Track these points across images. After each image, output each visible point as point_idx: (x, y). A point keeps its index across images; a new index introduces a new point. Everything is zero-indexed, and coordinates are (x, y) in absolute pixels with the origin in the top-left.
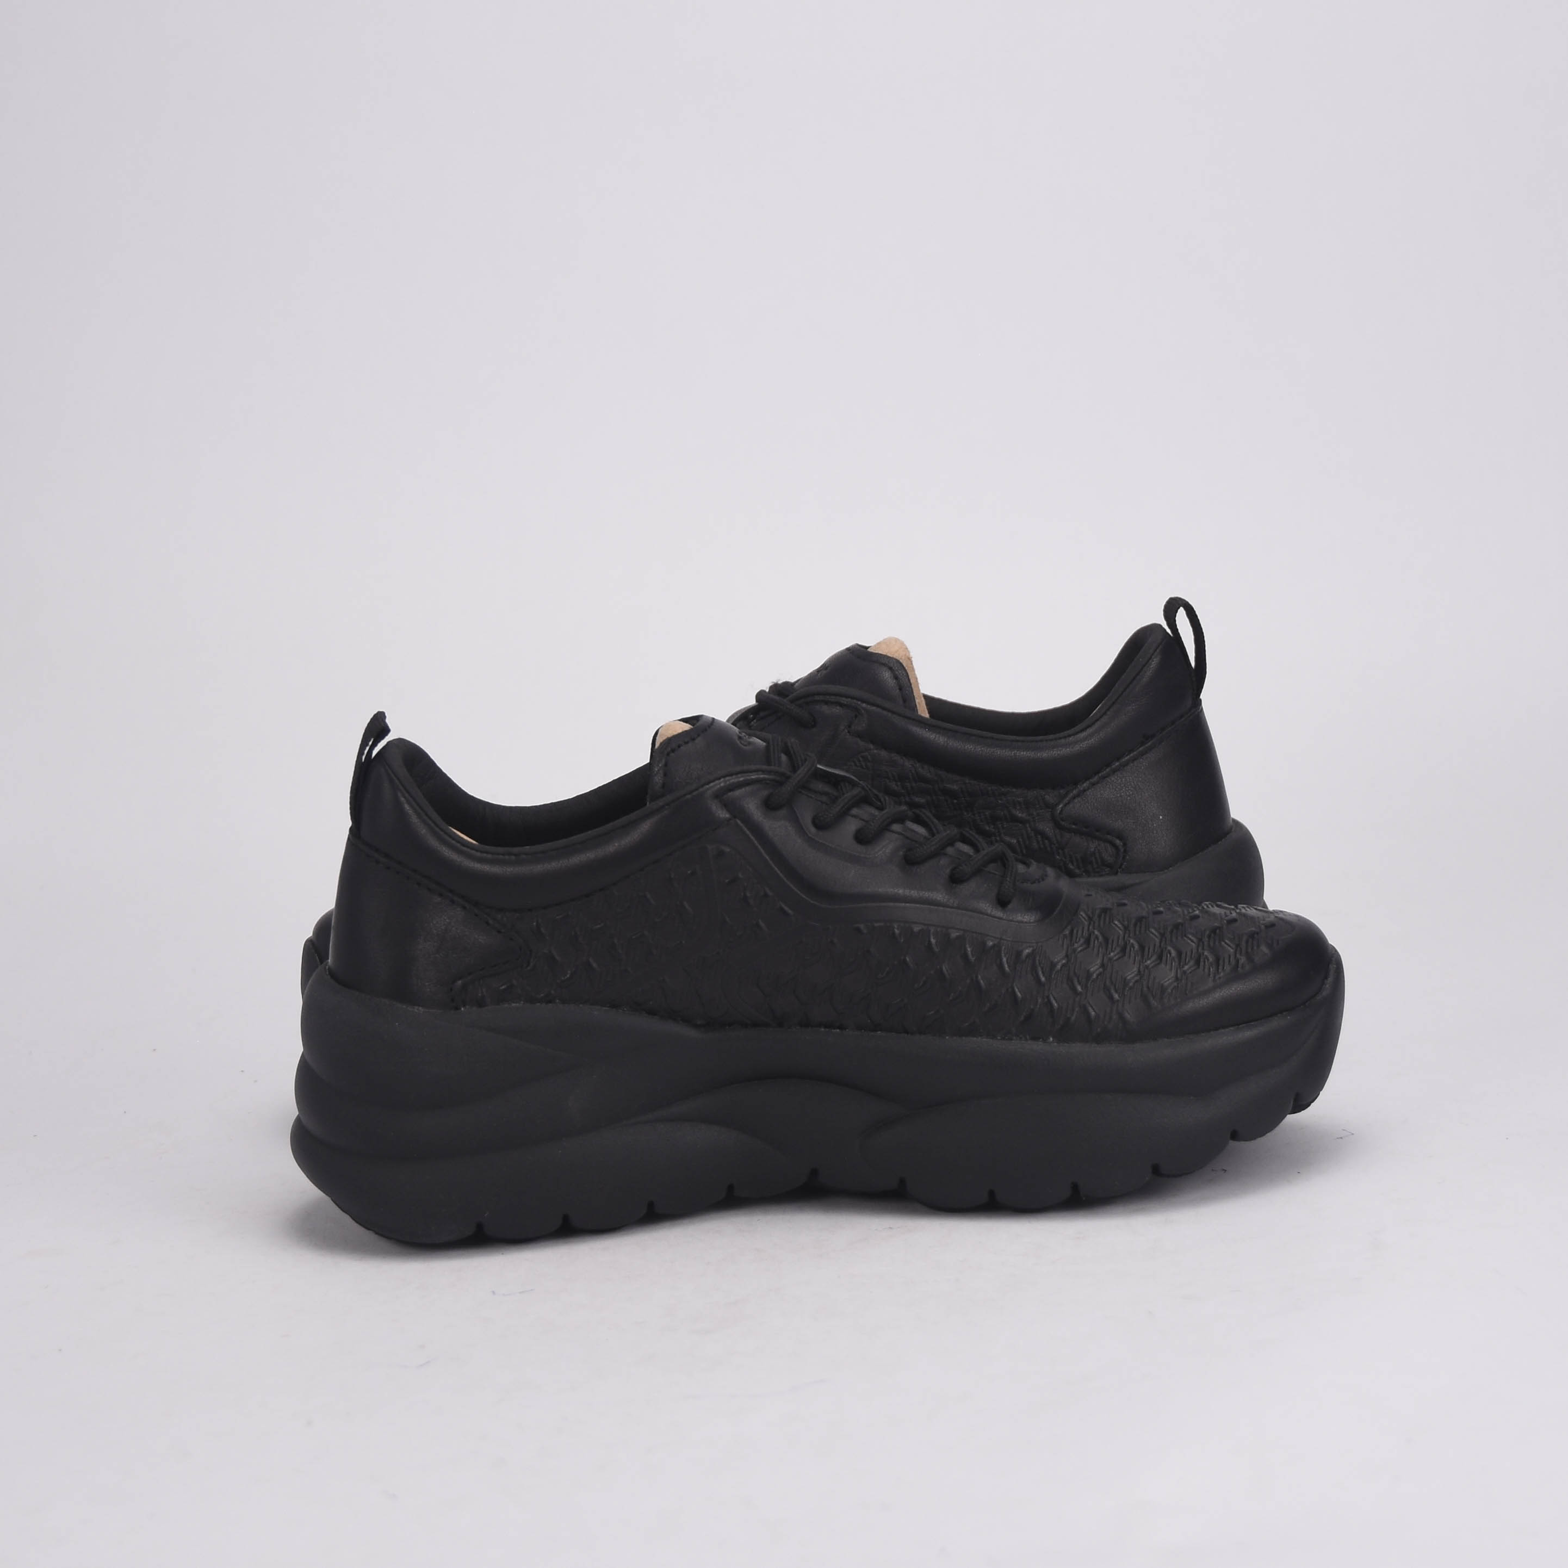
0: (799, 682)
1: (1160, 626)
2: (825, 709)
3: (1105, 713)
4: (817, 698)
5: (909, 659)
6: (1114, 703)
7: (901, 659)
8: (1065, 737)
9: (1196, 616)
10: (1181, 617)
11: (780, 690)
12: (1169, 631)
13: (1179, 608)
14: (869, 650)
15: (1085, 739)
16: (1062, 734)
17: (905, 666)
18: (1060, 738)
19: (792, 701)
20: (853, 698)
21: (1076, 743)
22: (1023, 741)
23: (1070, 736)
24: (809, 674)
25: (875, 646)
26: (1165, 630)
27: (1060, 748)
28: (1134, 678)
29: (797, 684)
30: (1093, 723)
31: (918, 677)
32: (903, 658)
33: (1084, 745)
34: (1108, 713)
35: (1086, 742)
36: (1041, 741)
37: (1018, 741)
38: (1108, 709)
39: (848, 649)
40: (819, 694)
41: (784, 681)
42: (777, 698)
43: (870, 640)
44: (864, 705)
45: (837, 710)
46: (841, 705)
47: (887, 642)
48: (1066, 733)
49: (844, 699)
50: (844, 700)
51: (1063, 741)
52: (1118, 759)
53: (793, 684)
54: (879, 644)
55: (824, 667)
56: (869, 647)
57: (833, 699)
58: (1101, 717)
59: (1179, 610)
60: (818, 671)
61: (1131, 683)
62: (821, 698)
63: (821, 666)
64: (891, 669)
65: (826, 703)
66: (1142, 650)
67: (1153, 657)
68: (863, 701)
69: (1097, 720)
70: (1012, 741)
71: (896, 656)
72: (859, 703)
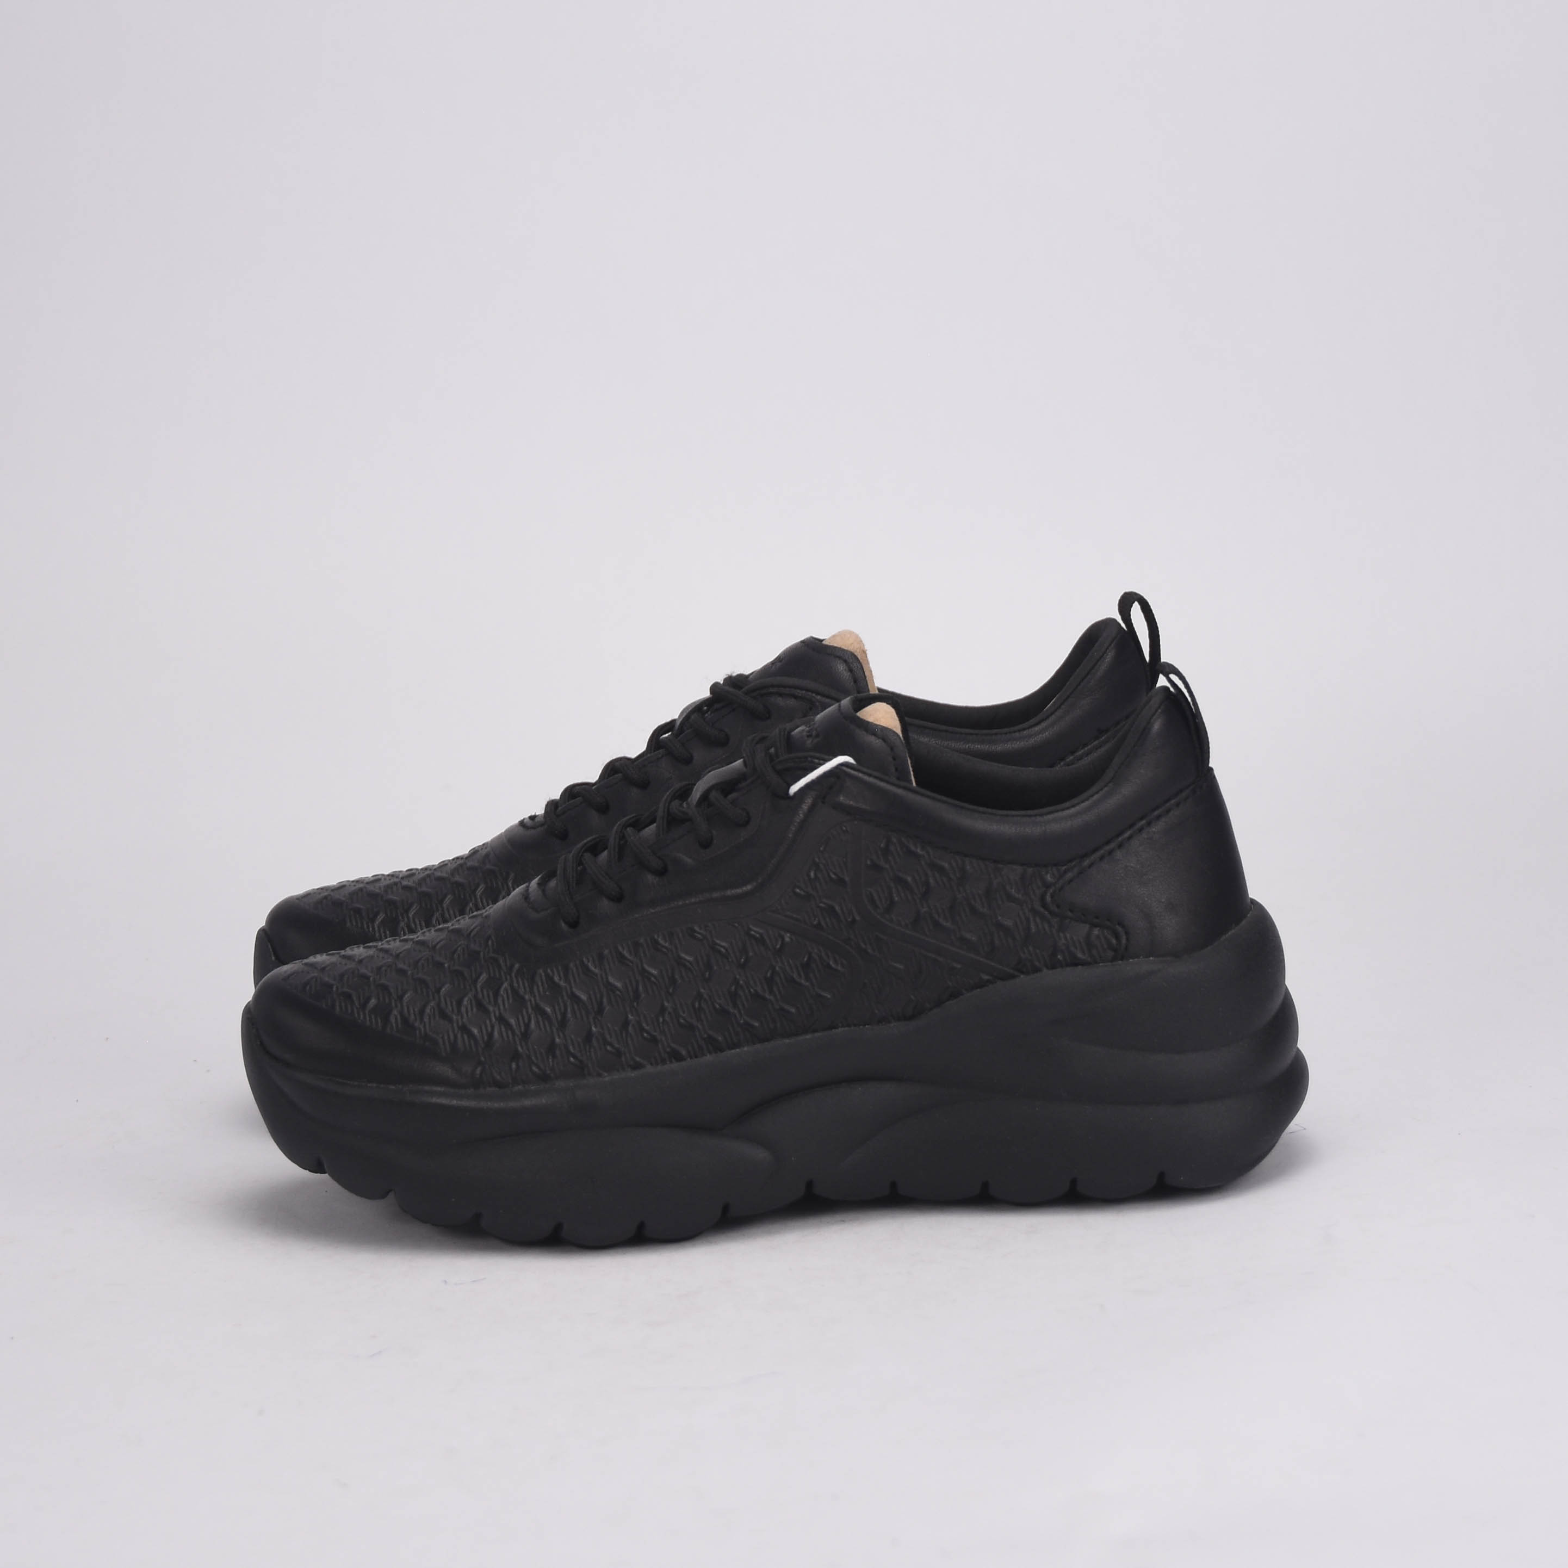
0: (754, 674)
1: (1114, 620)
2: (780, 701)
3: (1059, 707)
4: (771, 690)
5: (864, 652)
6: (1068, 697)
7: (856, 651)
8: (1019, 731)
9: (1151, 611)
10: (1136, 612)
11: (735, 682)
12: (1123, 625)
13: (1134, 602)
14: (824, 642)
15: (1040, 732)
16: (1016, 728)
17: (859, 658)
18: (1015, 732)
19: (747, 693)
20: (807, 690)
21: (1030, 736)
22: (977, 734)
23: (1024, 729)
24: (763, 667)
25: (829, 639)
26: (1120, 625)
27: (1015, 742)
28: (1088, 673)
29: (751, 676)
30: (1047, 717)
31: (872, 670)
32: (858, 651)
33: (1038, 739)
34: (1063, 707)
35: (1041, 736)
36: (996, 734)
37: (972, 734)
38: (1062, 703)
39: (803, 642)
40: (773, 686)
41: (739, 673)
42: (731, 689)
43: (824, 633)
44: (819, 697)
45: (791, 702)
46: (796, 697)
47: (841, 635)
48: (1021, 726)
49: (798, 691)
50: (800, 693)
51: (1017, 734)
52: (1073, 753)
53: (747, 677)
54: (834, 636)
55: (779, 659)
56: (823, 640)
57: (787, 691)
58: (1056, 711)
59: (1134, 605)
60: (773, 663)
61: (1086, 677)
62: (774, 690)
63: (776, 659)
64: (845, 661)
65: (781, 695)
66: (1097, 644)
67: (1108, 651)
68: (818, 693)
69: (1052, 714)
70: (966, 734)
71: (851, 649)
72: (814, 695)
